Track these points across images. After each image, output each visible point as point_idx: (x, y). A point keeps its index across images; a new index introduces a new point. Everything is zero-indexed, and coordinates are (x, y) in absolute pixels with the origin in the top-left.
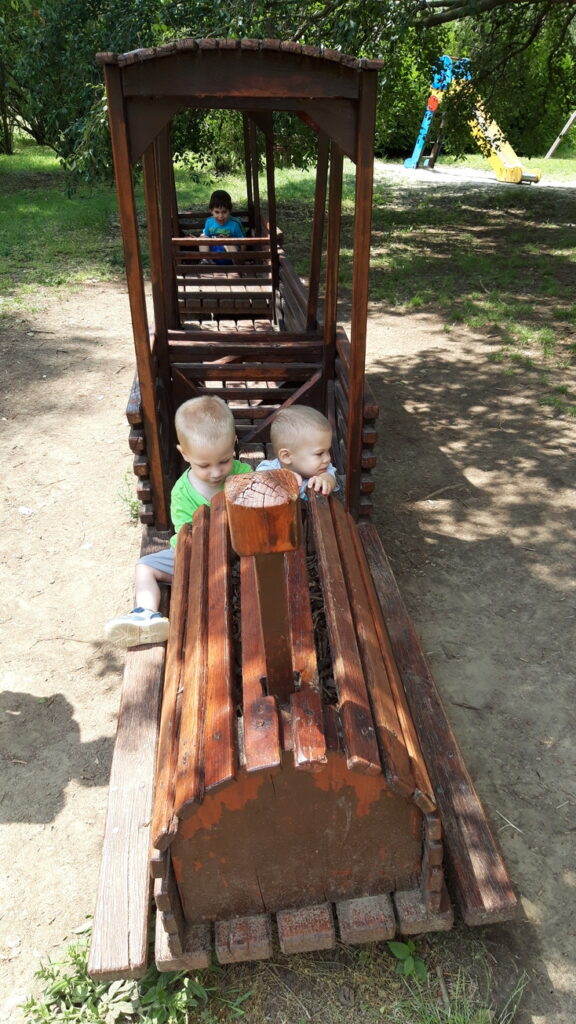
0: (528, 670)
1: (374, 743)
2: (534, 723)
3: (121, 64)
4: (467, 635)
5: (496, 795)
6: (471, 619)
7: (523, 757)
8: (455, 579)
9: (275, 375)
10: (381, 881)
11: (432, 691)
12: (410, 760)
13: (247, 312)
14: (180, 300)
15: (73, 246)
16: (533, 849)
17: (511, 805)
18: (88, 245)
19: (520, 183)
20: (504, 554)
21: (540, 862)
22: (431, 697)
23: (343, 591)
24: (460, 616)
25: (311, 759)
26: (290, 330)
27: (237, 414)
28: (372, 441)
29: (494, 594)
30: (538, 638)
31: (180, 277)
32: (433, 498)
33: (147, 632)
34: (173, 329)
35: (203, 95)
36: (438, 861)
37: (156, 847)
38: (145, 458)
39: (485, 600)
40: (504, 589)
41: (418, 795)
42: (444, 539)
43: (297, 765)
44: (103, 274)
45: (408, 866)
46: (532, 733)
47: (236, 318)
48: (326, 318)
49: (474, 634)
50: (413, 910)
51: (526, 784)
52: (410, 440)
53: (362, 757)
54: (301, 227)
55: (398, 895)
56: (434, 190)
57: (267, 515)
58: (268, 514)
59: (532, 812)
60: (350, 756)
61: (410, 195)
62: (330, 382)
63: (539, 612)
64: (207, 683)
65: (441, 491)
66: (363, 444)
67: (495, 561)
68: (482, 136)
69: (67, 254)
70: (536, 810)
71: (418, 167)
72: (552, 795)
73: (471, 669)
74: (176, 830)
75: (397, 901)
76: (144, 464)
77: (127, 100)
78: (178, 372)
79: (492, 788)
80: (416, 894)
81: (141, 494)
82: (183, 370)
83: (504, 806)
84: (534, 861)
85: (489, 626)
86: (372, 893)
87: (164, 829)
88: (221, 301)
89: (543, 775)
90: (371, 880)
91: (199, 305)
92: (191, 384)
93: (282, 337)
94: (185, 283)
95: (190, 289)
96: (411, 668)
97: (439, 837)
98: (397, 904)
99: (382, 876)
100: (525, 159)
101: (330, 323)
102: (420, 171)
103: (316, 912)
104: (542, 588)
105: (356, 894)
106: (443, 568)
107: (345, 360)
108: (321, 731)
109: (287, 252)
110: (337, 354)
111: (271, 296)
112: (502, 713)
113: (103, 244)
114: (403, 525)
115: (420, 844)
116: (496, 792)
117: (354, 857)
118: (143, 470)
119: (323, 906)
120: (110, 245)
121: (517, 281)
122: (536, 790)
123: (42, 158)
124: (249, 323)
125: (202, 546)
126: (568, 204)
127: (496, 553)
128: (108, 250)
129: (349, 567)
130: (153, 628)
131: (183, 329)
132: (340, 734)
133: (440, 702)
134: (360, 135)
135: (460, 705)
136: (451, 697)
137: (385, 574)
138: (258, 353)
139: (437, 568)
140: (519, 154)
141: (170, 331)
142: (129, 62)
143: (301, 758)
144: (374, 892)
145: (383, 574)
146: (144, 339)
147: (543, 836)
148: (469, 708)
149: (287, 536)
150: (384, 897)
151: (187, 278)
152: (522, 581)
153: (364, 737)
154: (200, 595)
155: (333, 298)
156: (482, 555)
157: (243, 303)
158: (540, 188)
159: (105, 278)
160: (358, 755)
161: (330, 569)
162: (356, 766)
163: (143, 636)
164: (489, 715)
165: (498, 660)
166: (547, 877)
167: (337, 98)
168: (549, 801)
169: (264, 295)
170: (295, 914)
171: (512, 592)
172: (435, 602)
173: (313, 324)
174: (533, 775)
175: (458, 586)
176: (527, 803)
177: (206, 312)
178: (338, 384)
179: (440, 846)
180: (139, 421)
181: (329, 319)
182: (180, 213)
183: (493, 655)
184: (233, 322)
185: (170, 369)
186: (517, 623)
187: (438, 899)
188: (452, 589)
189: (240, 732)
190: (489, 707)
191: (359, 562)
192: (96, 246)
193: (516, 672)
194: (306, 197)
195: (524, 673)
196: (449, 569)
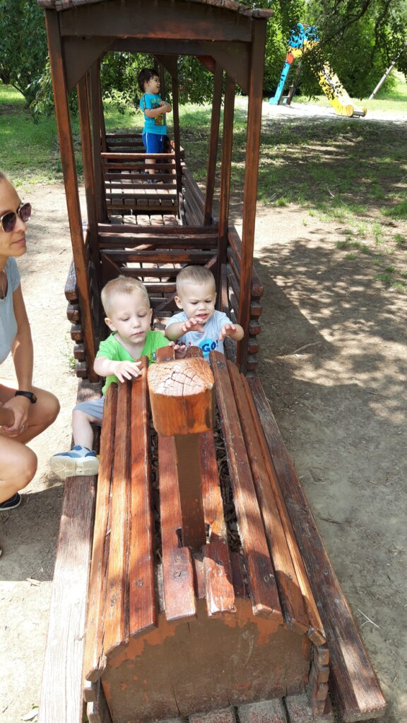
0: (377, 491)
1: (274, 588)
2: (384, 535)
3: (59, 9)
4: (328, 462)
5: (357, 596)
6: (332, 449)
7: (377, 563)
8: (318, 417)
9: (181, 260)
10: (275, 689)
11: (309, 517)
12: (303, 597)
13: (158, 209)
14: (107, 200)
15: (28, 158)
16: (387, 641)
17: (369, 604)
18: (39, 157)
19: (352, 117)
20: (355, 396)
21: (394, 652)
22: (308, 523)
23: (242, 445)
24: (323, 447)
25: (223, 610)
26: (190, 224)
27: (150, 290)
28: (258, 314)
29: (347, 429)
30: (383, 464)
31: (107, 182)
32: (300, 353)
33: (81, 467)
34: (102, 223)
35: (126, 37)
36: (325, 678)
37: (88, 680)
38: (80, 327)
39: (341, 433)
40: (355, 425)
41: (312, 632)
42: (309, 384)
43: (210, 614)
44: (50, 179)
45: (297, 678)
46: (382, 543)
47: (149, 213)
48: (221, 217)
49: (334, 461)
50: (301, 712)
51: (380, 586)
52: (280, 307)
53: (266, 605)
54: (195, 146)
55: (288, 699)
56: (291, 120)
57: (186, 403)
58: (187, 400)
59: (386, 610)
60: (255, 604)
61: (274, 124)
62: (223, 265)
63: (383, 443)
64: (131, 529)
65: (305, 347)
66: (251, 316)
67: (347, 402)
68: (328, 82)
69: (23, 163)
70: (389, 607)
71: (279, 104)
72: (400, 595)
73: (333, 490)
74: (105, 666)
75: (288, 704)
76: (79, 331)
77: (64, 40)
78: (106, 256)
79: (353, 590)
80: (304, 698)
81: (77, 355)
82: (109, 255)
83: (364, 605)
84: (389, 652)
85: (345, 454)
86: (268, 699)
87: (95, 665)
88: (138, 200)
89: (392, 578)
90: (268, 689)
91: (122, 203)
92: (116, 266)
93: (185, 230)
94: (111, 187)
95: (115, 191)
96: (291, 498)
97: (327, 663)
98: (288, 707)
99: (276, 686)
100: (356, 100)
101: (223, 221)
102: (281, 106)
103: (222, 715)
104: (385, 424)
105: (255, 700)
106: (308, 408)
107: (235, 249)
108: (230, 582)
109: (187, 164)
110: (228, 244)
111: (176, 197)
112: (358, 526)
113: (50, 157)
114: (277, 374)
115: (309, 663)
116: (357, 593)
117: (254, 674)
118: (78, 336)
119: (228, 709)
120: (55, 157)
121: (353, 188)
122: (389, 591)
123: (7, 93)
124: (159, 217)
125: (125, 404)
126: (387, 132)
127: (348, 396)
128: (54, 161)
129: (245, 423)
130: (86, 464)
131: (109, 223)
132: (245, 581)
133: (316, 527)
134: (252, 71)
135: (326, 520)
136: (319, 513)
137: (268, 418)
138: (167, 243)
139: (304, 408)
140: (351, 96)
141: (100, 224)
142: (65, 7)
143: (213, 608)
144: (269, 697)
145: (267, 417)
146: (79, 232)
147: (395, 630)
148: (333, 522)
149: (203, 420)
150: (277, 701)
151: (113, 183)
152: (368, 418)
153: (266, 584)
154: (124, 448)
155: (226, 201)
156: (338, 397)
157: (155, 202)
158: (367, 121)
159: (51, 182)
160: (262, 603)
161: (231, 426)
162: (261, 613)
163: (78, 470)
164: (349, 528)
165: (353, 482)
166: (400, 665)
167: (234, 41)
168: (398, 601)
169: (170, 197)
170: (205, 717)
171: (361, 427)
172: (303, 435)
173: (209, 220)
174: (385, 577)
175: (320, 422)
176: (381, 602)
177: (127, 208)
178: (229, 267)
179: (328, 669)
180: (74, 298)
181: (223, 217)
182: (107, 134)
183: (350, 478)
184: (147, 216)
185: (100, 254)
186: (366, 452)
187: (323, 706)
188: (316, 424)
189: (159, 579)
190: (348, 522)
191: (253, 417)
192: (45, 158)
193: (368, 492)
194: (199, 124)
195: (374, 493)
196: (313, 409)
